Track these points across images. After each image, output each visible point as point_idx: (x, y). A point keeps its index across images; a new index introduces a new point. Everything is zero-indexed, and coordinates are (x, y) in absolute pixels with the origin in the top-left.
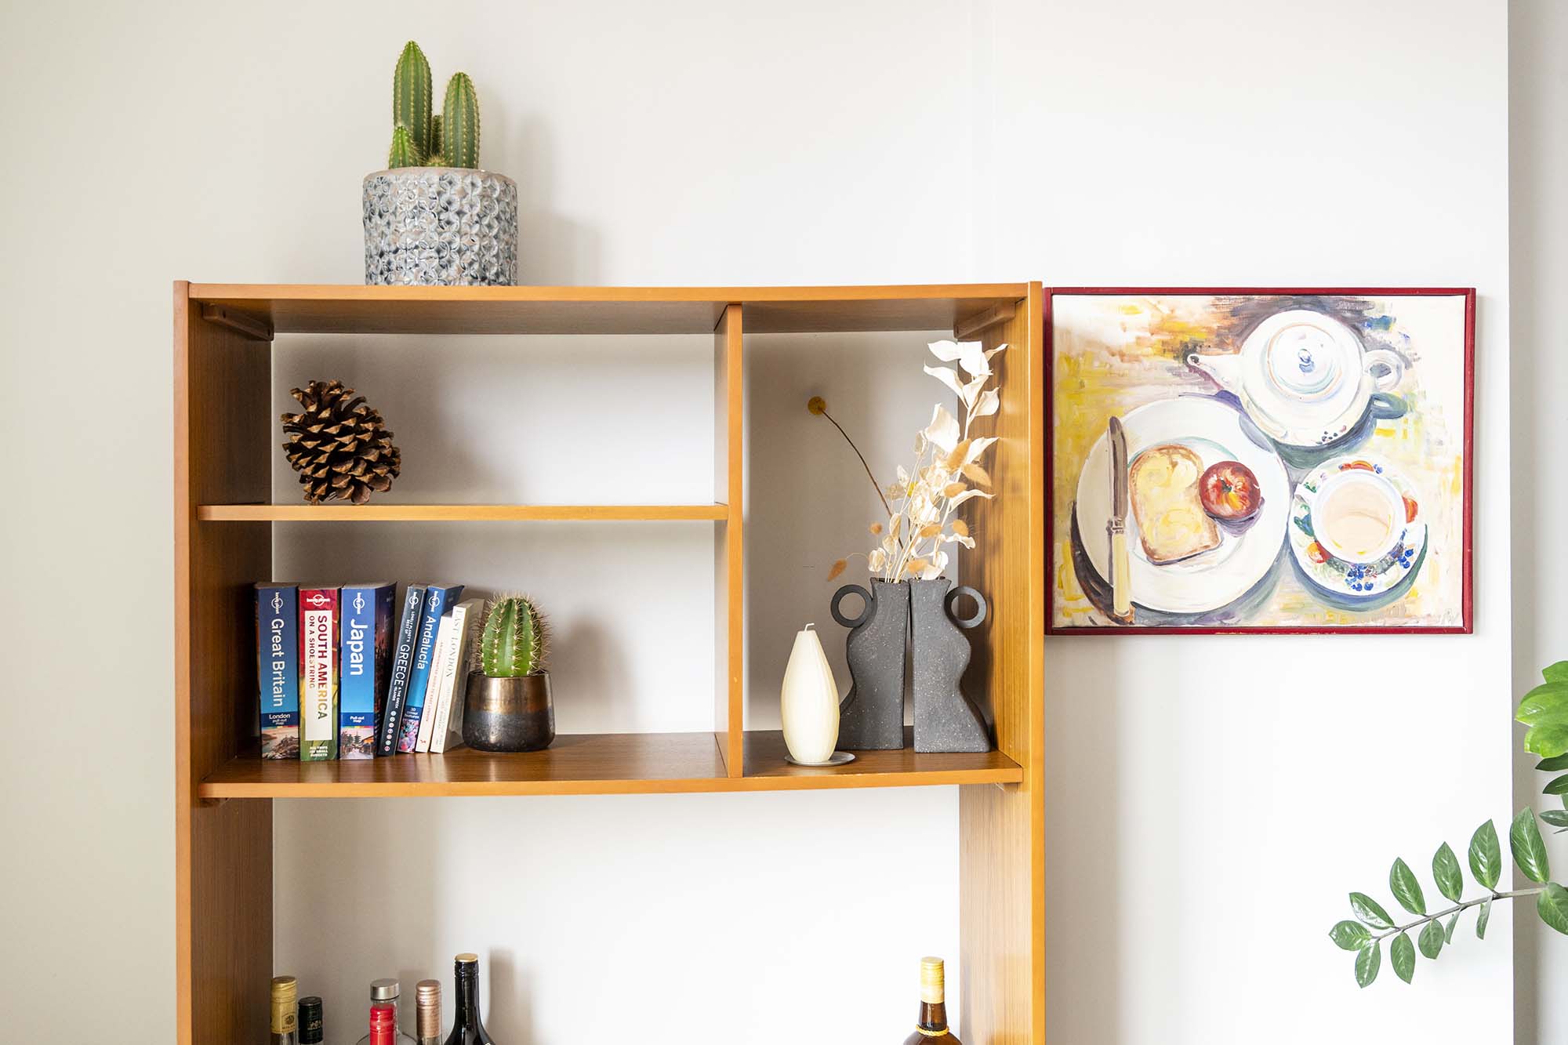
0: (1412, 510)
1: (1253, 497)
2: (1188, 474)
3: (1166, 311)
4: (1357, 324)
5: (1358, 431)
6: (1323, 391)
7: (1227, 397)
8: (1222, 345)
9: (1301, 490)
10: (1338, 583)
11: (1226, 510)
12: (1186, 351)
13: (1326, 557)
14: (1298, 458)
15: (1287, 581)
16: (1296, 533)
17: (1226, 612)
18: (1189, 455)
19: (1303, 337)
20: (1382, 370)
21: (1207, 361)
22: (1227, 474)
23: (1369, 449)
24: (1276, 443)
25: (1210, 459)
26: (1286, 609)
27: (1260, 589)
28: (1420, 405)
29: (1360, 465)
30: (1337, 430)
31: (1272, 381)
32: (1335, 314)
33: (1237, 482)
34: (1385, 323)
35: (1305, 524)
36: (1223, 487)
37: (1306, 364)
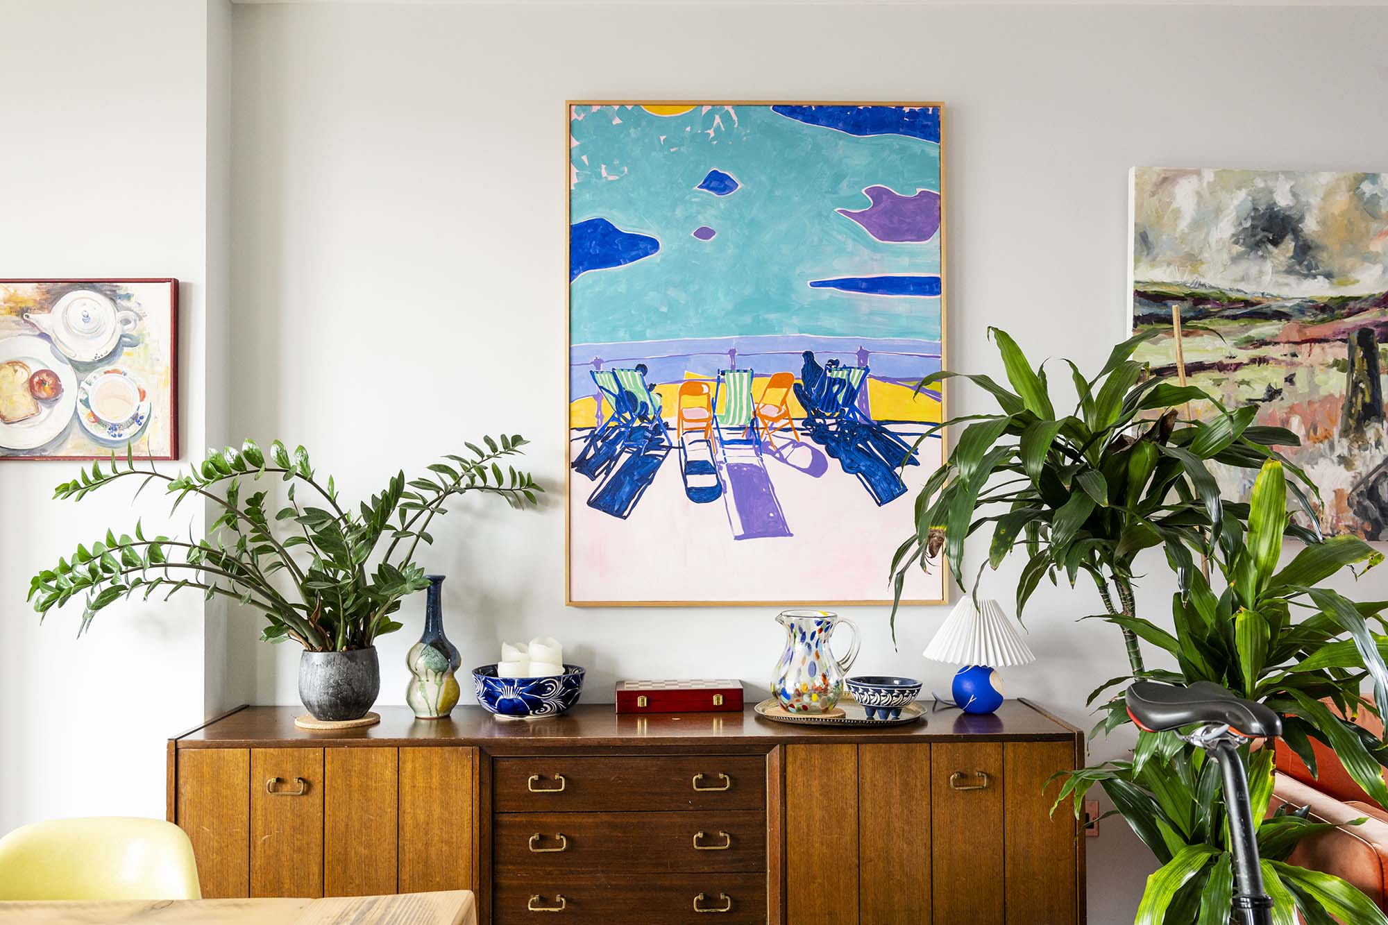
0: (143, 395)
1: (57, 389)
2: (23, 376)
3: (12, 291)
4: (113, 297)
5: (113, 354)
6: (95, 333)
7: (43, 336)
8: (42, 308)
9: (83, 384)
10: (103, 434)
11: (44, 395)
12: (22, 312)
13: (97, 420)
14: (82, 368)
15: (76, 434)
16: (81, 408)
17: (43, 449)
18: (24, 366)
19: (85, 305)
20: (126, 322)
21: (33, 317)
22: (44, 376)
23: (120, 363)
24: (70, 360)
25: (35, 368)
26: (75, 447)
27: (62, 436)
28: (147, 340)
29: (115, 371)
30: (103, 352)
31: (68, 327)
32: (100, 291)
33: (50, 381)
34: (128, 297)
35: (86, 403)
36: (42, 383)
37: (86, 318)
